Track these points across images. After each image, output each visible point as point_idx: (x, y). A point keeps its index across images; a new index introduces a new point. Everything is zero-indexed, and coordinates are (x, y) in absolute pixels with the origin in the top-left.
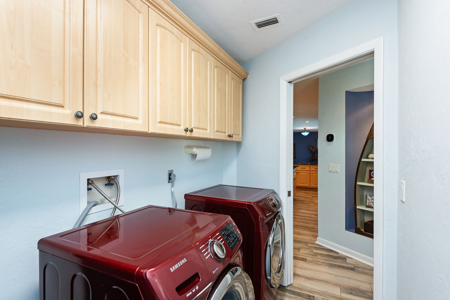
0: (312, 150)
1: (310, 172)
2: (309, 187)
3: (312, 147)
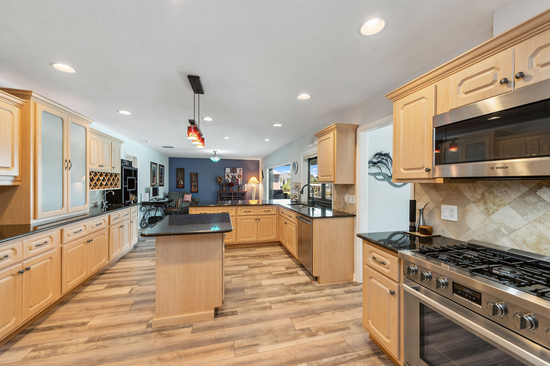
0: (220, 182)
1: (236, 219)
2: (235, 243)
3: (220, 178)
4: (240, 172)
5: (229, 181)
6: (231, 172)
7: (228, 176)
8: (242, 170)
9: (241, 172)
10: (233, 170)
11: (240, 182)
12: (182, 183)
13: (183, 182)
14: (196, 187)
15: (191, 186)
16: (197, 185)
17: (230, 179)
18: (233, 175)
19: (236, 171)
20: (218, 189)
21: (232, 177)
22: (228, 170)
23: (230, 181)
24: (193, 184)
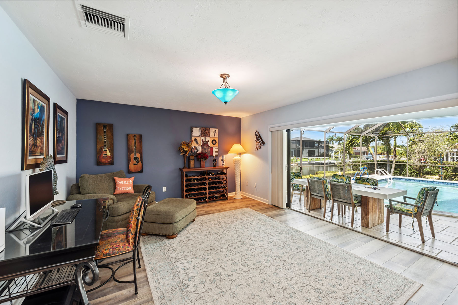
4: (215, 136)
5: (198, 151)
6: (201, 135)
7: (197, 142)
8: (217, 132)
9: (217, 136)
10: (205, 132)
11: (215, 152)
12: (108, 154)
13: (112, 151)
14: (138, 162)
15: (129, 160)
16: (141, 157)
17: (200, 147)
18: (204, 140)
19: (209, 133)
20: (180, 164)
21: (202, 143)
22: (196, 132)
23: (200, 150)
24: (132, 156)
